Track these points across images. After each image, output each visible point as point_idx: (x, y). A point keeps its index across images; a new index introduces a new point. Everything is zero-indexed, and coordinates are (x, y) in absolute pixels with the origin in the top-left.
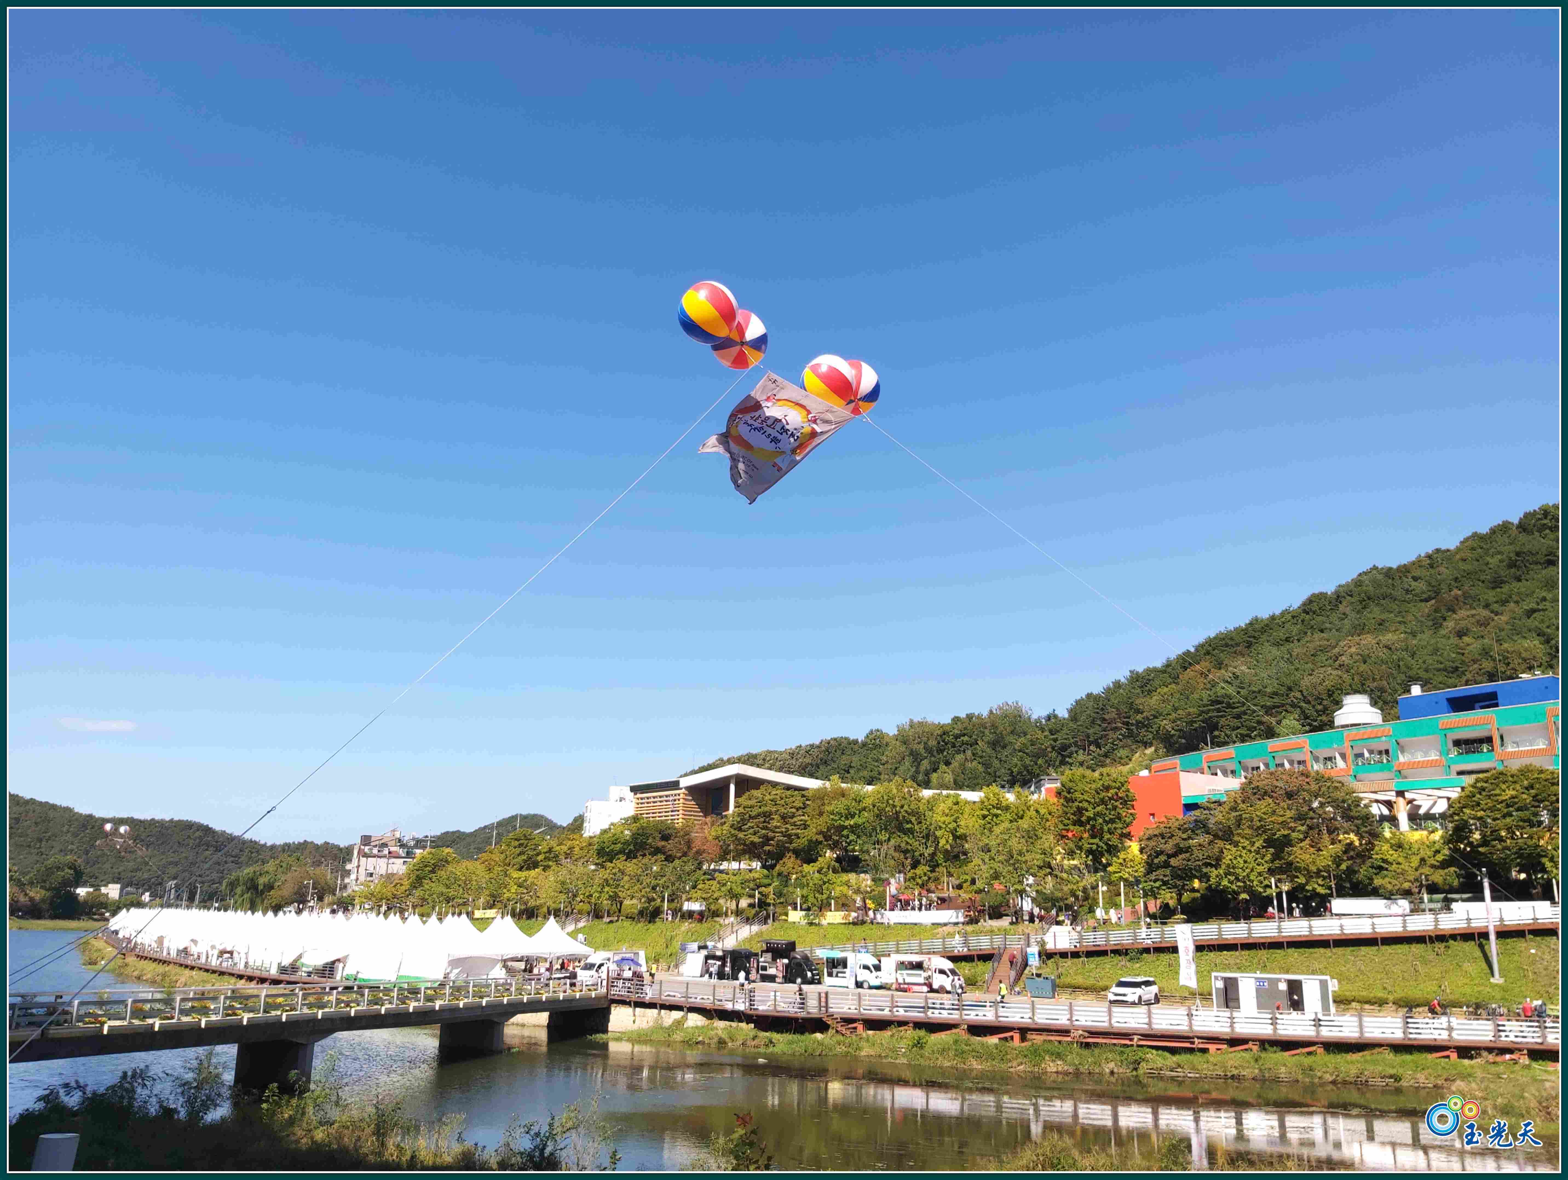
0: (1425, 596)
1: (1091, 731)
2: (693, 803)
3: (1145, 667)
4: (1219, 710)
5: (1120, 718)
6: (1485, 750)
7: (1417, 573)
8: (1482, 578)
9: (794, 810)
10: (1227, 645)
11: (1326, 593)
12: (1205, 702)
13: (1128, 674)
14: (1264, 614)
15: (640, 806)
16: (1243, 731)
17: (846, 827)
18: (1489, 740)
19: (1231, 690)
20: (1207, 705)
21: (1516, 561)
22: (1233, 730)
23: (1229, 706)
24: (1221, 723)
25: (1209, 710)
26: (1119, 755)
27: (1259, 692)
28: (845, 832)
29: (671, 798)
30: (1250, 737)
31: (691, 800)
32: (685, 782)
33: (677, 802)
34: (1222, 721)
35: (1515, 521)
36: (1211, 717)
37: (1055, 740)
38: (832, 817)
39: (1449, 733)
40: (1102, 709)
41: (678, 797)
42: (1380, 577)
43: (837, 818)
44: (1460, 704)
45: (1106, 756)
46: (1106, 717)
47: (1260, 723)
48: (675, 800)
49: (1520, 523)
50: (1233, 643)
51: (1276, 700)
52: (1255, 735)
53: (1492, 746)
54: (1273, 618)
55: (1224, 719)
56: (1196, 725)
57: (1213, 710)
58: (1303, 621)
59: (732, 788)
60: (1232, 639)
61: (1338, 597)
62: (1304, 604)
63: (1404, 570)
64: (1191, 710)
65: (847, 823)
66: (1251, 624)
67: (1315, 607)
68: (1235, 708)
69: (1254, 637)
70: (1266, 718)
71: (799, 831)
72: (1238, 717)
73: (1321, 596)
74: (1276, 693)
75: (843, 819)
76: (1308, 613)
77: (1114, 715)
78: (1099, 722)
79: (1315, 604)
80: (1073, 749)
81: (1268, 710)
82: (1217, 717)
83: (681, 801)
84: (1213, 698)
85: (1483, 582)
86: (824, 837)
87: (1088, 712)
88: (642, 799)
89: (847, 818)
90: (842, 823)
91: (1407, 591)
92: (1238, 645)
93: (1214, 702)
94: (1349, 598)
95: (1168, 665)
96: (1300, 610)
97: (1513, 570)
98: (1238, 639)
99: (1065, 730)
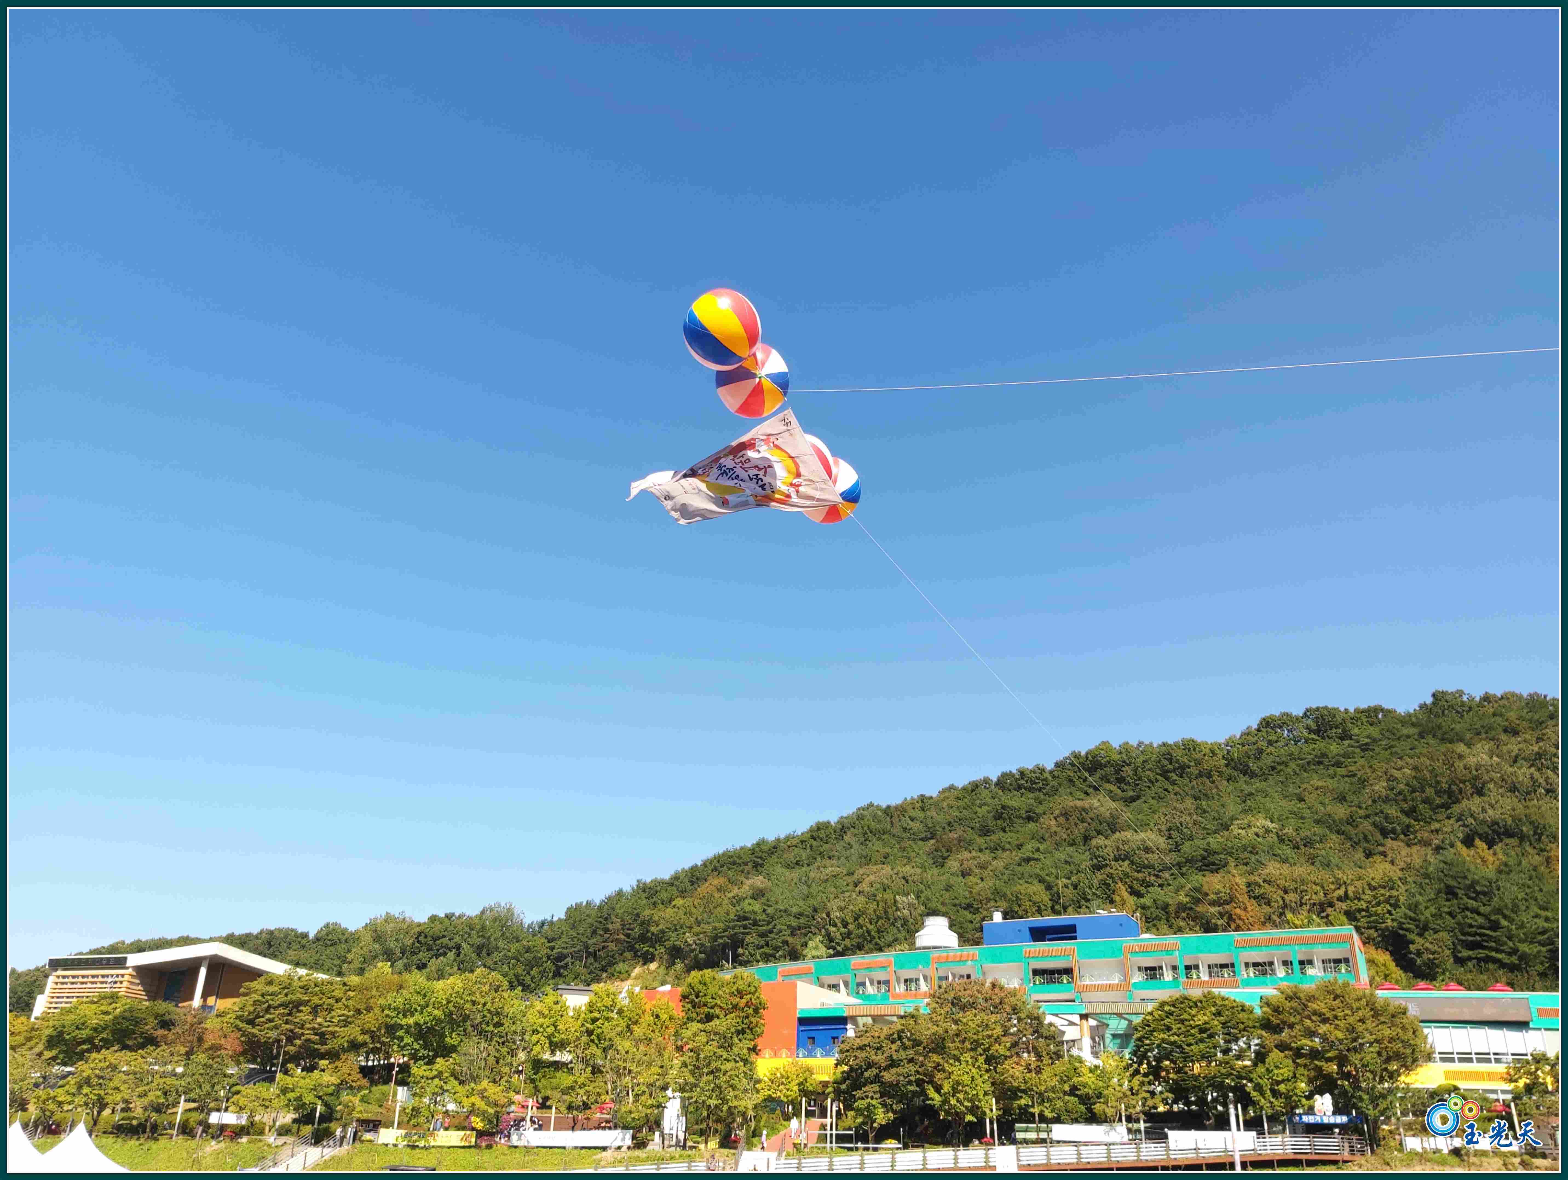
0: (923, 835)
1: (590, 942)
2: (140, 988)
3: (654, 877)
4: (745, 927)
5: (623, 930)
6: (1065, 981)
7: (913, 813)
8: (973, 825)
9: (332, 1001)
10: (734, 863)
11: (829, 822)
12: (732, 916)
13: (634, 884)
14: (771, 837)
15: (59, 986)
16: (766, 950)
17: (401, 1027)
18: (1068, 971)
19: (757, 906)
20: (734, 921)
21: (1002, 813)
22: (758, 949)
23: (755, 923)
24: (747, 940)
25: (736, 926)
26: (618, 969)
27: (785, 911)
28: (400, 1033)
29: (110, 980)
30: (775, 957)
31: (138, 984)
32: (135, 960)
33: (118, 985)
34: (748, 939)
35: (994, 778)
36: (736, 934)
37: (552, 948)
38: (386, 1012)
39: (1031, 961)
40: (606, 919)
41: (120, 979)
42: (880, 813)
43: (394, 1014)
44: (1039, 934)
45: (604, 970)
46: (610, 926)
47: (786, 943)
48: (115, 982)
49: (998, 780)
50: (740, 861)
51: (803, 920)
52: (781, 956)
53: (1072, 978)
54: (778, 840)
55: (749, 937)
56: (720, 941)
57: (740, 927)
58: (811, 846)
59: (203, 972)
60: (740, 857)
61: (843, 828)
62: (811, 830)
63: (901, 810)
64: (717, 925)
65: (404, 1022)
66: (758, 844)
67: (822, 834)
68: (759, 926)
69: (761, 858)
70: (791, 940)
71: (337, 1029)
72: (762, 935)
73: (827, 825)
74: (801, 914)
75: (400, 1016)
76: (815, 840)
77: (617, 926)
78: (602, 933)
79: (822, 831)
80: (569, 959)
81: (793, 931)
82: (743, 933)
83: (125, 984)
84: (741, 913)
85: (972, 828)
86: (372, 1037)
87: (590, 920)
88: (64, 977)
89: (405, 1016)
90: (399, 1021)
91: (905, 829)
92: (746, 864)
93: (741, 918)
94: (852, 829)
95: (676, 877)
96: (809, 836)
97: (999, 822)
98: (746, 858)
99: (564, 938)
